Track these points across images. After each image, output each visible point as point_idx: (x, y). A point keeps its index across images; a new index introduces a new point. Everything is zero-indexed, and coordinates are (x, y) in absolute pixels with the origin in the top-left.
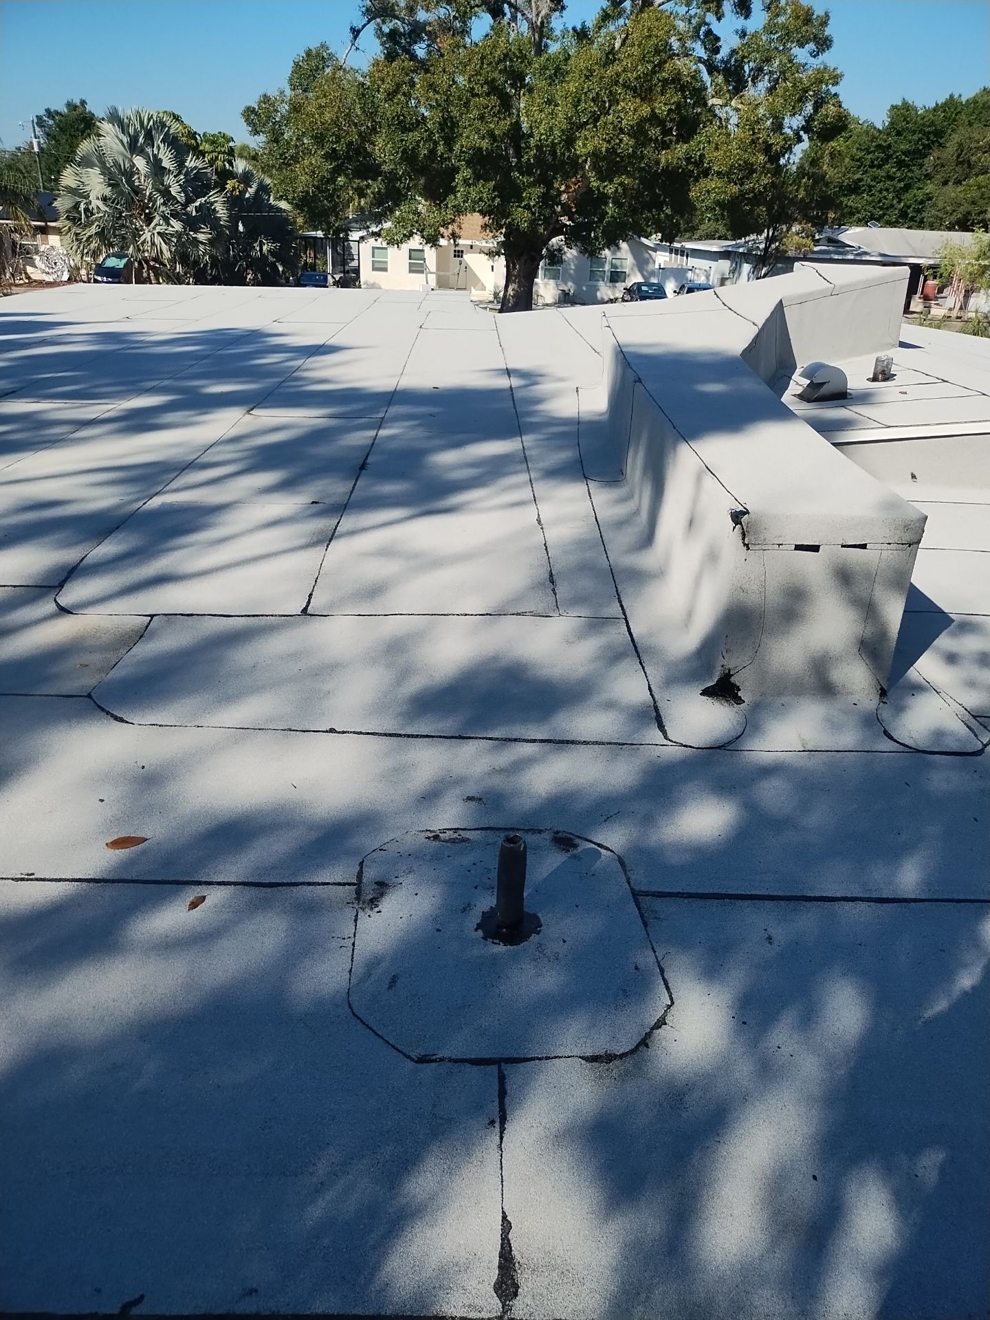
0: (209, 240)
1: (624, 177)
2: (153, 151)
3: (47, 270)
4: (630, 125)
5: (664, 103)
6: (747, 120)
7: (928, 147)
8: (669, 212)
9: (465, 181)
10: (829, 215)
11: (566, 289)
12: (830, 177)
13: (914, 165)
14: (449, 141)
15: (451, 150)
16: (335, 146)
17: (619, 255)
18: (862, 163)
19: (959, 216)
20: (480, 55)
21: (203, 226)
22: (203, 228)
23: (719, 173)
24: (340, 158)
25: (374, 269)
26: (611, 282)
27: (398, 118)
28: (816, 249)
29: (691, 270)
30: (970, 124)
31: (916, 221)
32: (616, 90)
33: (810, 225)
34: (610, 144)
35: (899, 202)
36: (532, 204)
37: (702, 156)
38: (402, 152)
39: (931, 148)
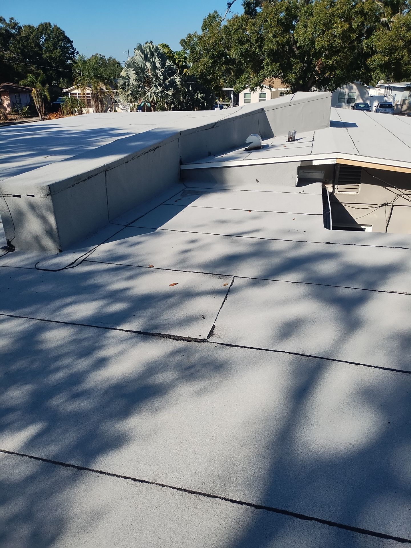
0: (172, 94)
1: (336, 57)
2: (153, 60)
3: (123, 108)
4: (339, 34)
5: (356, 23)
8: (363, 71)
9: (267, 63)
14: (260, 47)
15: (261, 51)
16: (213, 53)
17: (352, 91)
20: (276, 10)
21: (171, 88)
22: (171, 89)
25: (245, 102)
26: (347, 103)
27: (239, 39)
29: (386, 96)
32: (333, 19)
34: (329, 43)
36: (296, 71)
37: (373, 45)
38: (241, 53)
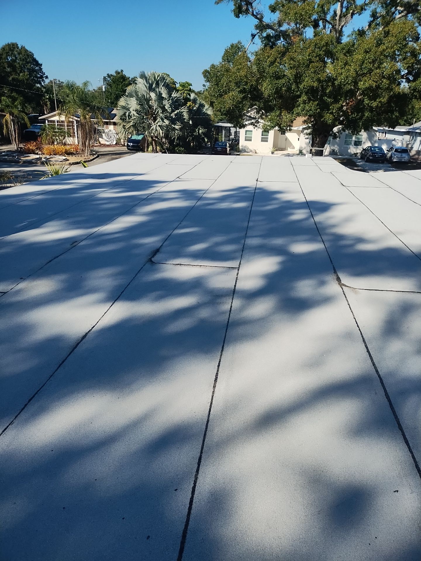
1: (382, 98)
2: (159, 90)
3: (107, 140)
4: (388, 74)
9: (303, 101)
11: (334, 148)
14: (298, 83)
16: (245, 87)
20: (315, 44)
21: (177, 122)
24: (247, 92)
25: (246, 140)
26: (355, 145)
36: (334, 111)
38: (276, 89)
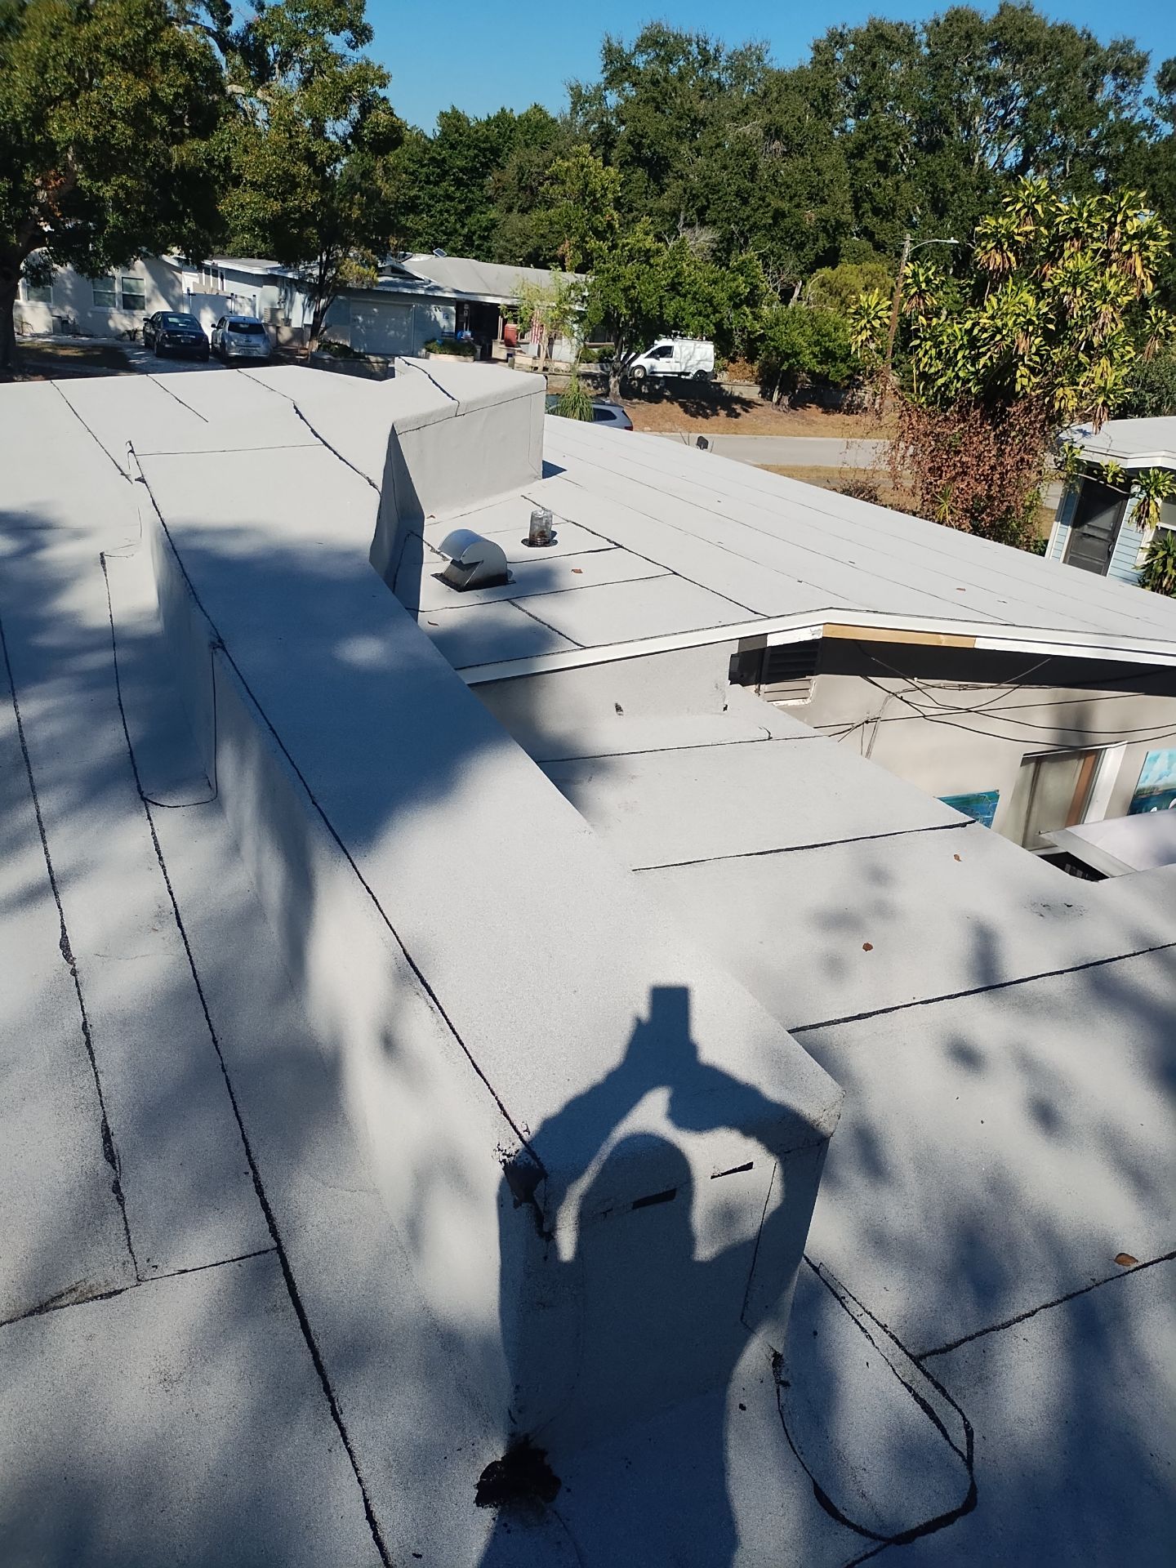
1: (124, 177)
5: (168, 85)
6: (280, 119)
7: (485, 165)
10: (391, 241)
11: (63, 314)
12: (386, 194)
13: (474, 185)
17: (132, 274)
18: (417, 177)
19: (530, 250)
23: (253, 184)
26: (125, 308)
28: (381, 280)
29: (230, 297)
30: (527, 145)
31: (483, 250)
32: (97, 58)
33: (370, 251)
34: (98, 131)
35: (463, 227)
37: (227, 158)
39: (489, 168)
